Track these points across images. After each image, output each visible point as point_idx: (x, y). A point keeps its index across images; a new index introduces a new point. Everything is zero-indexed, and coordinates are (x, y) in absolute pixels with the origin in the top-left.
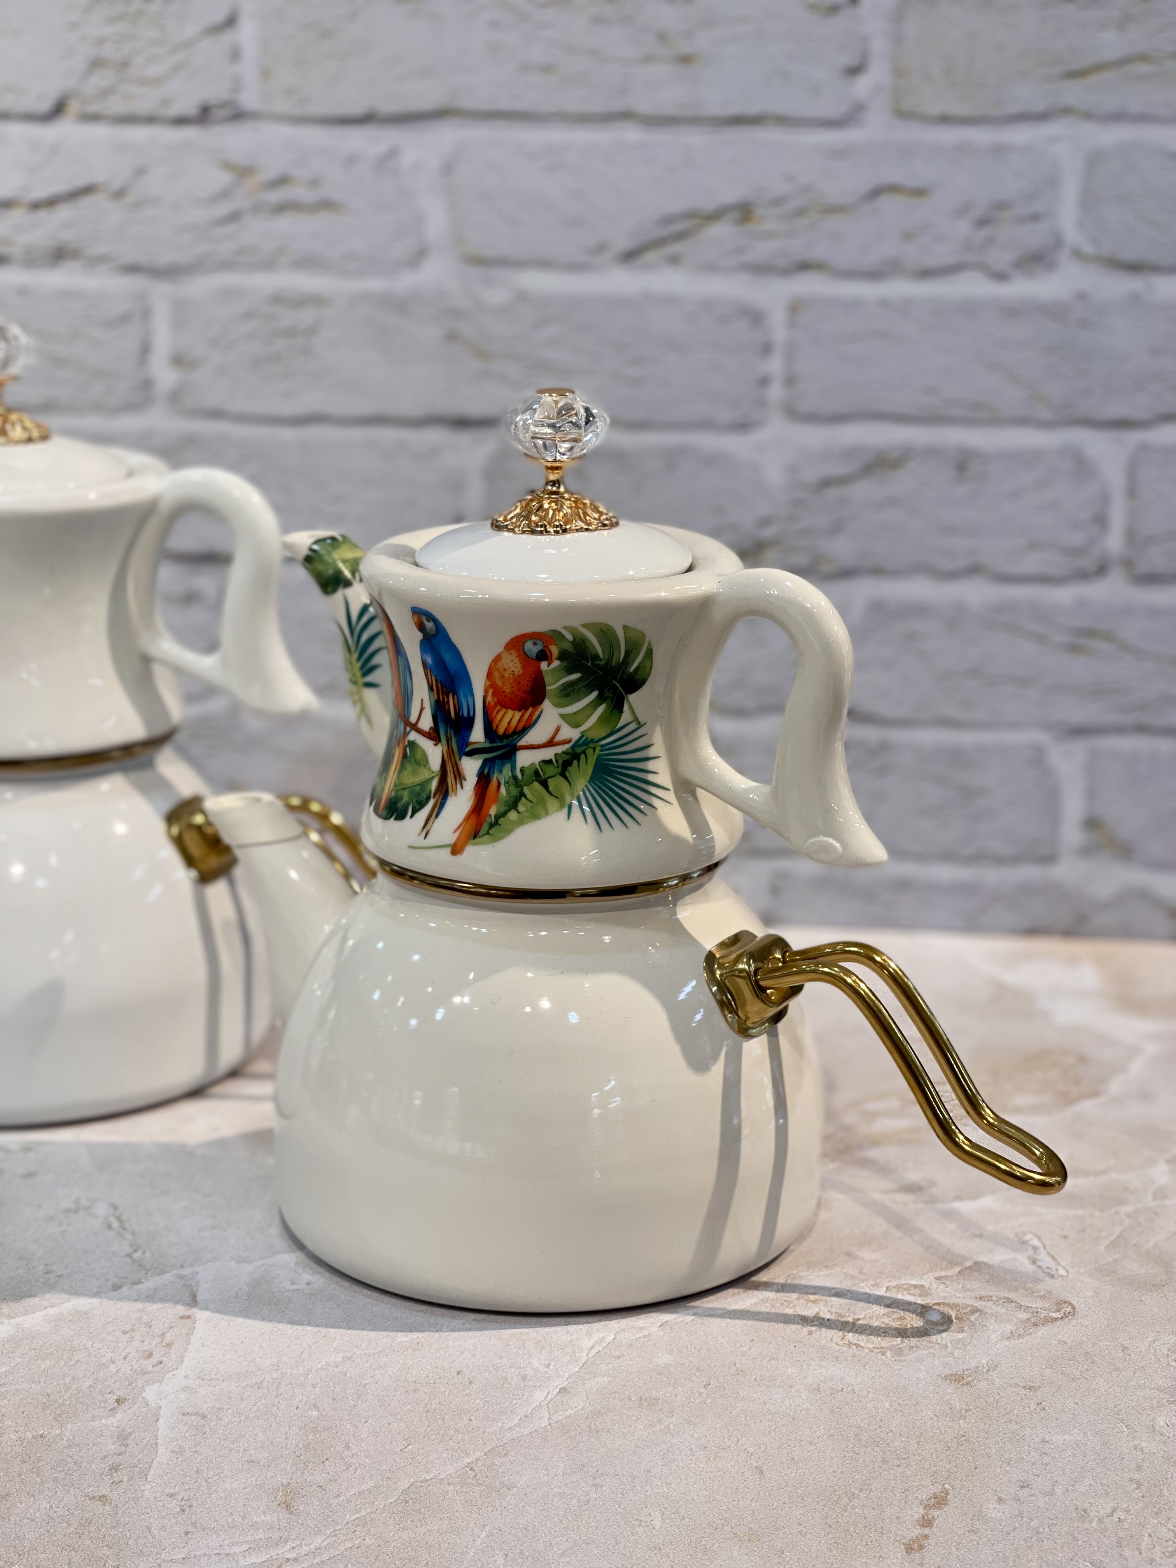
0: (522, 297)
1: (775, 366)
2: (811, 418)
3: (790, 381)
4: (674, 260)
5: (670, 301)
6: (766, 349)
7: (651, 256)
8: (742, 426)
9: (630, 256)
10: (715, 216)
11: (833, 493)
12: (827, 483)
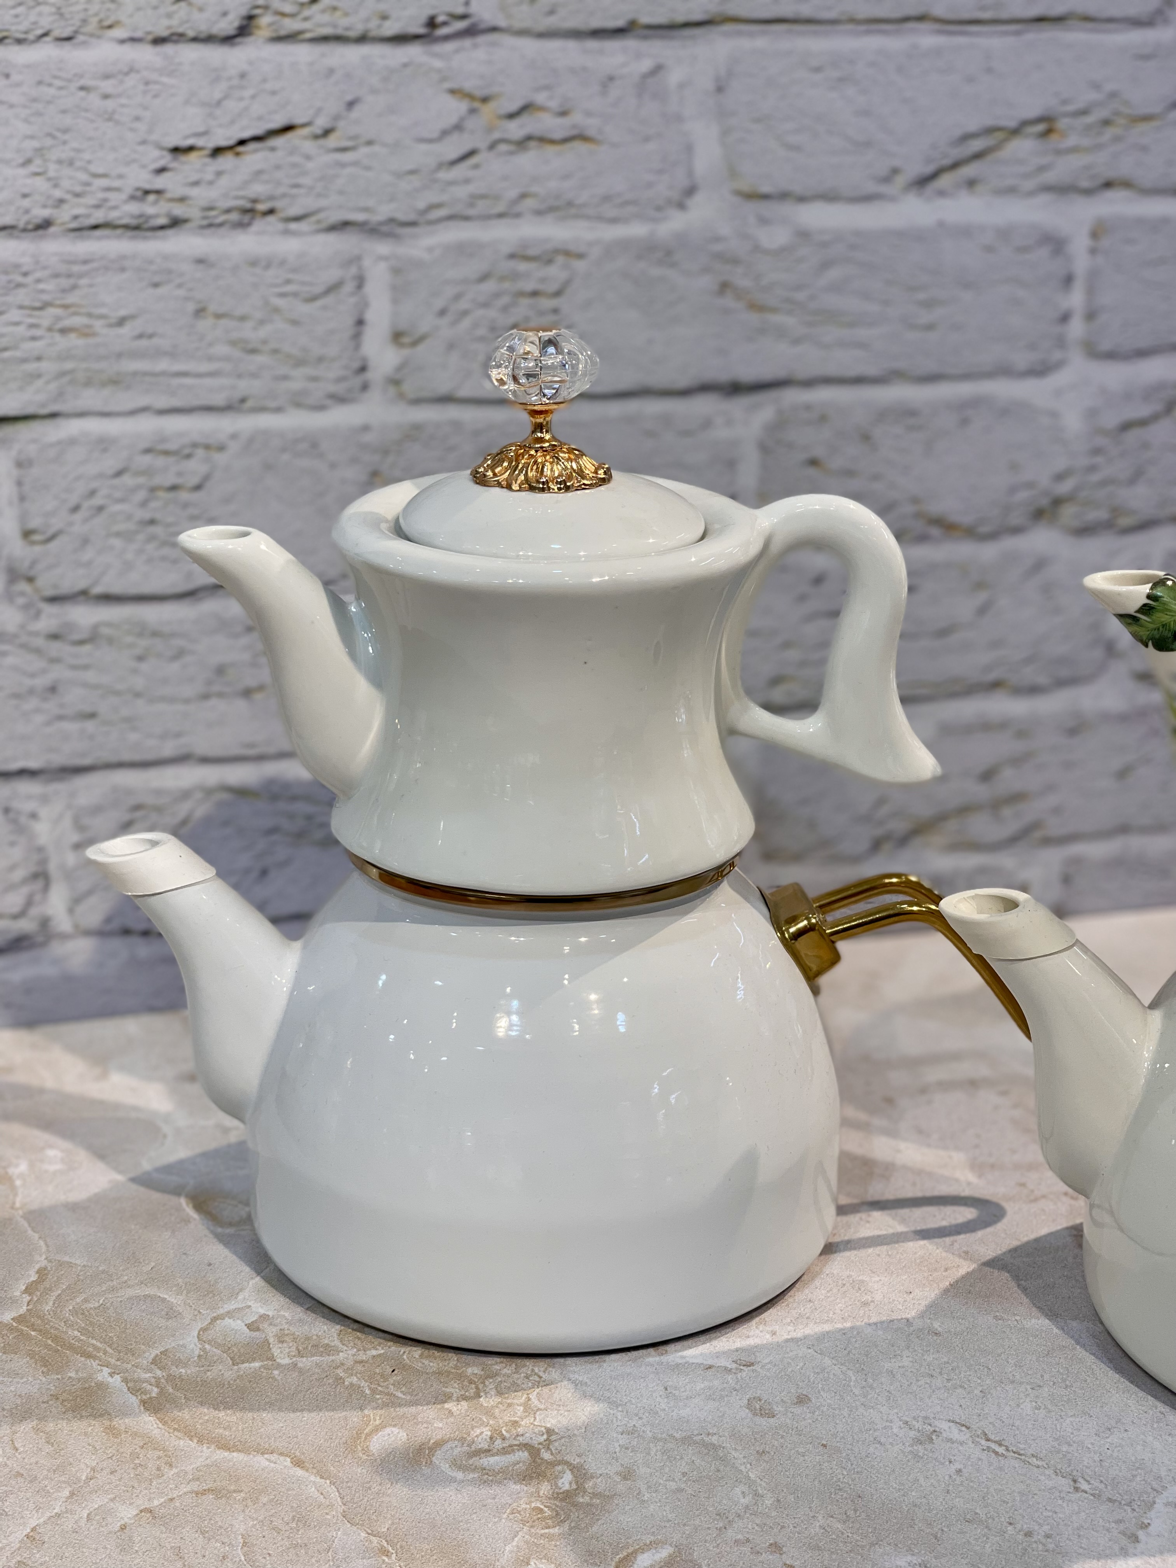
0: (804, 235)
1: (1076, 299)
2: (1111, 356)
3: (1091, 316)
4: (971, 183)
5: (965, 232)
6: (1068, 280)
7: (945, 181)
8: (1040, 370)
9: (923, 182)
10: (1015, 132)
11: (1132, 437)
12: (1127, 426)
